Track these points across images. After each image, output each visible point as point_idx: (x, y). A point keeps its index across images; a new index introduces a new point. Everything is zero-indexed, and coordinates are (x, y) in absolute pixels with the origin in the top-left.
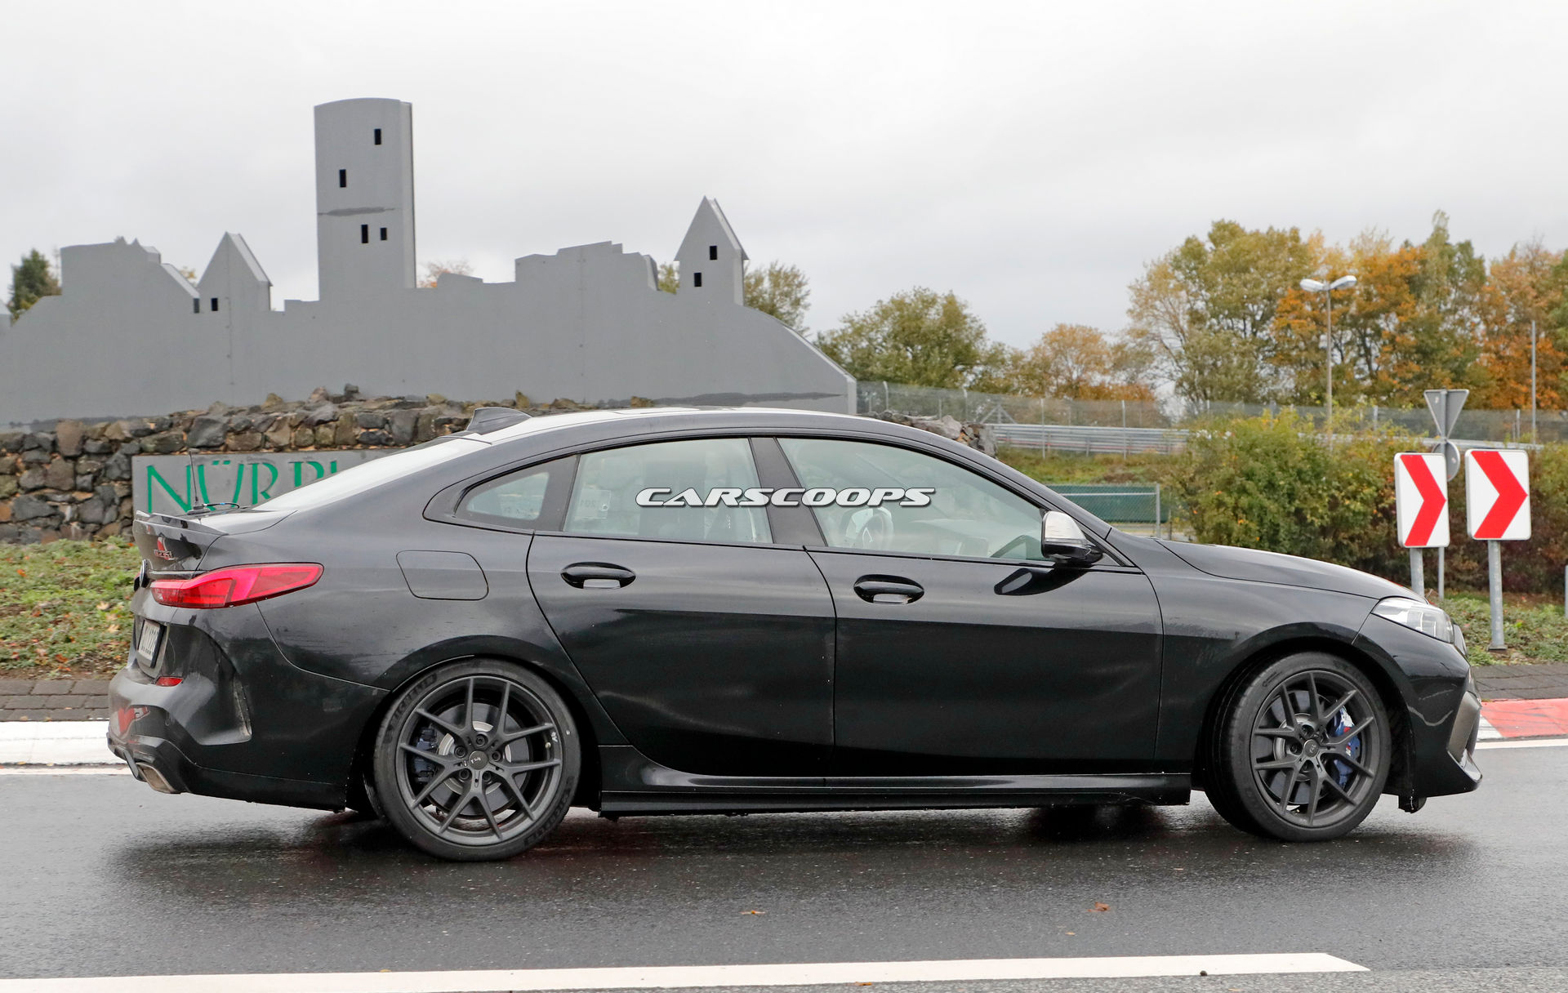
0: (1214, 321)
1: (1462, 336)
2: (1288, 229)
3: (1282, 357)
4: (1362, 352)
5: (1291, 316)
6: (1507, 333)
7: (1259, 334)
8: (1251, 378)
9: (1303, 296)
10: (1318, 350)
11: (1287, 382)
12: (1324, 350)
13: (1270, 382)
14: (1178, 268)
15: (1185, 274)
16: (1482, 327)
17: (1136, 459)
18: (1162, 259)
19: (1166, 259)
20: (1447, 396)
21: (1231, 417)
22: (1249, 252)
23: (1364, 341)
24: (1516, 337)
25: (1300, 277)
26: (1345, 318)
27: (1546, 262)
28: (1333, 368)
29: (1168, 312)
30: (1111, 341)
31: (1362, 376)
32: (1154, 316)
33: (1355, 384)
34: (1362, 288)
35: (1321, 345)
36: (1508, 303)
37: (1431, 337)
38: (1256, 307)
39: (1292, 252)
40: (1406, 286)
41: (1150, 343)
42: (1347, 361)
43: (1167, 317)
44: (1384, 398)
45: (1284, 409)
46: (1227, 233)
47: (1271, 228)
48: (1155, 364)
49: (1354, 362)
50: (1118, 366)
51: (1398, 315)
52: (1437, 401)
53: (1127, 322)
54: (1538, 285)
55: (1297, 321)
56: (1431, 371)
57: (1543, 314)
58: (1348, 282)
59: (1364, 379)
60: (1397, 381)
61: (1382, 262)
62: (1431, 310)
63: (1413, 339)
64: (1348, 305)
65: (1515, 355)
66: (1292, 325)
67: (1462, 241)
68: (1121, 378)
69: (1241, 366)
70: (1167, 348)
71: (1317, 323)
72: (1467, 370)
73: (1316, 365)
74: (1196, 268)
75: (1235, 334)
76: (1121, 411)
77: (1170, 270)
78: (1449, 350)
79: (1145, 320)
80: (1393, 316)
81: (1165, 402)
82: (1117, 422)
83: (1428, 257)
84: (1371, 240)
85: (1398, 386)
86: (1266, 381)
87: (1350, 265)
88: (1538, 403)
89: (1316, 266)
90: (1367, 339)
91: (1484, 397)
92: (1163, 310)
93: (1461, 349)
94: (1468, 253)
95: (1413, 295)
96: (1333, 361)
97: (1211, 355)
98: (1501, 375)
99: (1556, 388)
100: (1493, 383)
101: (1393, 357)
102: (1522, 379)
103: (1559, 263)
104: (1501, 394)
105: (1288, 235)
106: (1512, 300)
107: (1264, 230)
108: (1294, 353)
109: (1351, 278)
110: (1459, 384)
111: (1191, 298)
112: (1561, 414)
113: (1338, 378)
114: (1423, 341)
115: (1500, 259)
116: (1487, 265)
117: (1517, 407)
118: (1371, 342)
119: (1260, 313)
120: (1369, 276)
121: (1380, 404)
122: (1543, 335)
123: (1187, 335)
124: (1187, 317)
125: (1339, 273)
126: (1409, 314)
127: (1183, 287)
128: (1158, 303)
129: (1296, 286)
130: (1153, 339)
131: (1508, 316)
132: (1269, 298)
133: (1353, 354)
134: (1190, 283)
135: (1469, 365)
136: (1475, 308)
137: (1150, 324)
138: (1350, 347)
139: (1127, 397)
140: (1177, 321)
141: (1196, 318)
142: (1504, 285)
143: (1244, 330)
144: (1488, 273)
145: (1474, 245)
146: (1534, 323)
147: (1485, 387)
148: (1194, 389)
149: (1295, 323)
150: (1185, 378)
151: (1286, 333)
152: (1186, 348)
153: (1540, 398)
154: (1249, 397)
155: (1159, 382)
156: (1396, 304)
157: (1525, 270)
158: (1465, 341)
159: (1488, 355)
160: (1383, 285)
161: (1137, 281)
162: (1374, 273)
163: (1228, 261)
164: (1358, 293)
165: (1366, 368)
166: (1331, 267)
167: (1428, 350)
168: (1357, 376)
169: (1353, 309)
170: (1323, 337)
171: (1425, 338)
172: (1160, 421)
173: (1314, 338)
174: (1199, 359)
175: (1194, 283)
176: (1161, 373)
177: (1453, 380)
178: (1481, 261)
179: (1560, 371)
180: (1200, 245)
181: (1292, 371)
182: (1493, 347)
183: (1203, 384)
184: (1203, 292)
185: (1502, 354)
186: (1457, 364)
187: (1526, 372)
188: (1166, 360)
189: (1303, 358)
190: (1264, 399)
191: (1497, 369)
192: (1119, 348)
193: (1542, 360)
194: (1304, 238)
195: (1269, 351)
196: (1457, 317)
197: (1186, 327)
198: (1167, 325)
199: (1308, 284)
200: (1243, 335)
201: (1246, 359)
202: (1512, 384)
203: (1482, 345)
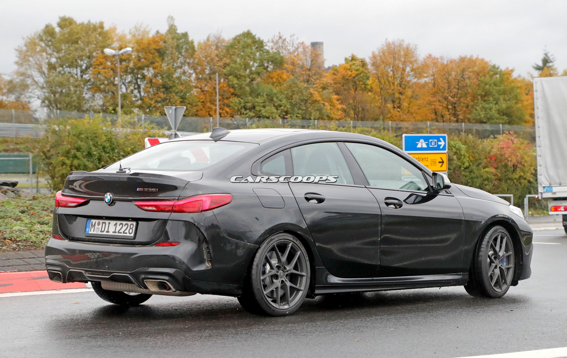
0: (61, 69)
1: (184, 80)
2: (98, 22)
3: (96, 88)
4: (136, 87)
5: (101, 67)
6: (205, 79)
7: (84, 76)
8: (80, 98)
9: (106, 57)
10: (115, 85)
11: (99, 100)
12: (117, 85)
13: (90, 101)
14: (41, 40)
15: (45, 43)
16: (194, 75)
17: (20, 140)
18: (33, 35)
19: (35, 35)
20: (176, 109)
21: (69, 118)
22: (78, 33)
23: (137, 81)
24: (210, 81)
25: (104, 47)
26: (127, 70)
27: (223, 44)
28: (121, 95)
29: (37, 64)
30: (7, 78)
31: (136, 99)
32: (29, 65)
33: (132, 103)
34: (136, 54)
35: (116, 82)
36: (206, 64)
37: (170, 80)
38: (82, 62)
39: (100, 34)
40: (157, 54)
41: (27, 79)
42: (129, 91)
43: (36, 66)
44: (148, 110)
45: (96, 115)
46: (67, 23)
47: (89, 22)
48: (30, 90)
49: (132, 92)
50: (11, 91)
51: (154, 68)
52: (170, 112)
53: (15, 67)
54: (219, 55)
55: (103, 70)
56: (170, 97)
57: (222, 69)
58: (127, 51)
59: (138, 100)
60: (153, 101)
61: (145, 41)
62: (169, 66)
63: (161, 81)
64: (129, 62)
65: (210, 90)
66: (101, 72)
67: (183, 32)
68: (12, 98)
69: (76, 91)
70: (36, 82)
71: (114, 72)
72: (187, 97)
73: (113, 93)
74: (50, 41)
75: (72, 76)
76: (12, 115)
77: (37, 41)
78: (178, 87)
79: (24, 67)
80: (151, 69)
81: (36, 111)
82: (10, 121)
83: (166, 39)
84: (139, 30)
85: (154, 105)
86: (88, 101)
87: (129, 42)
88: (220, 114)
89: (113, 42)
90: (139, 80)
91: (195, 111)
92: (34, 62)
93: (184, 87)
94: (186, 38)
95: (160, 59)
96: (121, 91)
97: (60, 87)
98: (203, 100)
99: (228, 106)
100: (199, 104)
101: (151, 90)
102: (213, 102)
103: (229, 45)
104: (203, 109)
105: (98, 25)
106: (208, 63)
107: (86, 22)
108: (102, 86)
109: (129, 49)
110: (183, 104)
111: (49, 56)
112: (231, 120)
113: (124, 100)
114: (165, 82)
115: (202, 41)
116: (196, 44)
117: (210, 116)
118: (140, 82)
119: (85, 65)
120: (139, 48)
121: (145, 113)
122: (222, 80)
123: (46, 75)
124: (47, 66)
125: (124, 46)
126: (159, 68)
127: (43, 50)
128: (31, 59)
129: (103, 52)
130: (29, 77)
131: (206, 70)
132: (89, 57)
133: (132, 88)
134: (48, 48)
135: (188, 95)
136: (190, 66)
137: (26, 69)
138: (130, 84)
139: (15, 108)
140: (41, 68)
141: (52, 67)
142: (204, 55)
143: (77, 74)
144: (196, 49)
145: (189, 34)
146: (217, 74)
147: (196, 106)
148: (51, 104)
149: (102, 71)
150: (46, 98)
151: (98, 76)
152: (47, 82)
153: (221, 111)
154: (79, 109)
155: (32, 100)
156: (153, 63)
157: (214, 48)
158: (186, 82)
159: (197, 89)
160: (146, 53)
161: (19, 46)
162: (142, 47)
163: (67, 38)
164: (134, 57)
165: (138, 95)
166: (120, 43)
167: (168, 87)
168: (134, 99)
169: (131, 65)
170: (116, 79)
171: (167, 80)
172: (33, 120)
173: (112, 79)
174: (54, 88)
175: (50, 48)
176: (33, 95)
177: (181, 102)
178: (192, 42)
179: (230, 98)
180: (53, 29)
181: (101, 96)
182: (199, 86)
183: (56, 101)
184: (55, 53)
185: (203, 89)
186: (182, 94)
187: (215, 98)
188: (36, 89)
189: (106, 89)
190: (87, 110)
191: (201, 97)
192: (11, 82)
193: (222, 93)
194: (107, 27)
195: (90, 85)
196: (182, 70)
197: (46, 71)
198: (36, 70)
199: (108, 51)
200: (76, 77)
201: (78, 89)
202: (208, 104)
203: (194, 84)
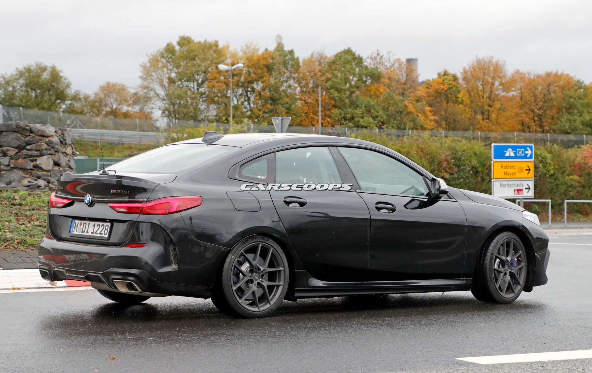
0: (179, 82)
1: (290, 93)
2: (213, 41)
3: (210, 100)
4: (246, 99)
5: (215, 81)
6: (309, 92)
7: (200, 89)
8: (197, 109)
9: (220, 72)
10: (227, 97)
11: (213, 111)
12: (229, 97)
13: (205, 112)
14: (163, 57)
15: (166, 60)
16: (299, 89)
17: (143, 147)
18: (156, 52)
19: (157, 53)
20: (282, 120)
21: (187, 128)
22: (195, 51)
23: (247, 94)
24: (313, 94)
25: (219, 63)
26: (239, 83)
27: (326, 60)
28: (233, 106)
29: (158, 78)
30: (132, 91)
31: (246, 110)
32: (152, 79)
33: (243, 114)
34: (247, 69)
35: (228, 95)
36: (310, 78)
37: (277, 93)
38: (199, 77)
39: (215, 51)
40: (265, 69)
41: (150, 92)
42: (240, 103)
43: (158, 80)
44: (256, 120)
45: (211, 124)
46: (186, 42)
47: (206, 40)
48: (152, 102)
49: (242, 103)
50: (135, 102)
51: (262, 82)
52: (277, 122)
53: (140, 81)
54: (322, 71)
55: (218, 84)
56: (276, 108)
57: (324, 83)
58: (239, 67)
59: (248, 111)
60: (262, 112)
61: (255, 58)
62: (276, 81)
63: (268, 93)
64: (240, 77)
65: (313, 102)
66: (215, 86)
67: (290, 49)
68: (137, 108)
69: (192, 104)
70: (158, 95)
71: (226, 85)
72: (292, 108)
73: (226, 104)
74: (171, 58)
75: (190, 89)
76: (136, 124)
77: (159, 58)
78: (284, 99)
79: (147, 81)
80: (260, 83)
81: (157, 120)
82: (134, 129)
83: (274, 56)
84: (250, 48)
85: (262, 115)
86: (203, 111)
87: (241, 59)
88: (322, 124)
89: (226, 58)
90: (249, 93)
91: (299, 121)
92: (156, 77)
93: (290, 99)
94: (292, 55)
95: (268, 74)
96: (233, 103)
97: (178, 99)
98: (306, 111)
99: (329, 117)
100: (303, 114)
101: (260, 102)
102: (315, 113)
103: (331, 61)
104: (307, 119)
105: (213, 43)
106: (311, 77)
107: (203, 41)
108: (216, 99)
109: (241, 65)
110: (289, 114)
111: (169, 72)
112: (332, 129)
113: (235, 110)
114: (273, 95)
115: (306, 58)
116: (301, 60)
117: (313, 125)
118: (250, 94)
119: (201, 79)
120: (250, 64)
121: (254, 123)
122: (324, 93)
123: (167, 89)
124: (167, 80)
125: (236, 62)
126: (267, 81)
127: (164, 66)
128: (153, 74)
129: (217, 68)
130: (151, 90)
131: (309, 84)
132: (205, 73)
133: (242, 100)
134: (169, 64)
135: (293, 106)
136: (296, 80)
137: (150, 83)
138: (241, 97)
139: (139, 118)
140: (163, 82)
141: (172, 81)
142: (308, 70)
143: (193, 88)
144: (301, 64)
145: (295, 51)
146: (320, 88)
147: (300, 116)
148: (171, 114)
149: (216, 85)
150: (166, 109)
151: (212, 89)
152: (167, 95)
153: (323, 121)
154: (195, 118)
155: (154, 111)
156: (261, 77)
157: (317, 63)
158: (291, 95)
159: (301, 101)
160: (255, 68)
161: (144, 63)
162: (252, 63)
163: (186, 55)
164: (244, 72)
165: (248, 106)
166: (233, 60)
167: (275, 99)
168: (244, 110)
169: (242, 79)
170: (229, 91)
171: (274, 93)
172: (155, 129)
173: (225, 92)
174: (173, 100)
175: (171, 64)
176: (155, 106)
177: (287, 113)
178: (298, 59)
179: (331, 109)
180: (174, 47)
181: (215, 107)
182: (303, 99)
183: (175, 112)
184: (175, 69)
185: (307, 101)
186: (288, 105)
187: (317, 109)
188: (158, 100)
189: (220, 101)
190: (202, 120)
191: (305, 108)
192: (136, 94)
193: (324, 104)
194: (221, 45)
195: (205, 97)
196: (288, 84)
197: (167, 85)
198: (158, 84)
199: (222, 67)
200: (193, 90)
201: (194, 101)
202: (311, 115)
203: (298, 97)
